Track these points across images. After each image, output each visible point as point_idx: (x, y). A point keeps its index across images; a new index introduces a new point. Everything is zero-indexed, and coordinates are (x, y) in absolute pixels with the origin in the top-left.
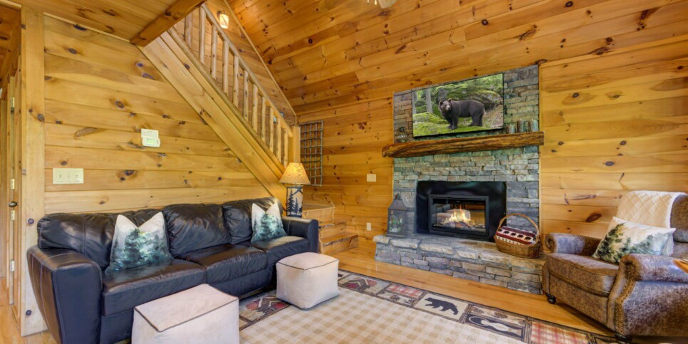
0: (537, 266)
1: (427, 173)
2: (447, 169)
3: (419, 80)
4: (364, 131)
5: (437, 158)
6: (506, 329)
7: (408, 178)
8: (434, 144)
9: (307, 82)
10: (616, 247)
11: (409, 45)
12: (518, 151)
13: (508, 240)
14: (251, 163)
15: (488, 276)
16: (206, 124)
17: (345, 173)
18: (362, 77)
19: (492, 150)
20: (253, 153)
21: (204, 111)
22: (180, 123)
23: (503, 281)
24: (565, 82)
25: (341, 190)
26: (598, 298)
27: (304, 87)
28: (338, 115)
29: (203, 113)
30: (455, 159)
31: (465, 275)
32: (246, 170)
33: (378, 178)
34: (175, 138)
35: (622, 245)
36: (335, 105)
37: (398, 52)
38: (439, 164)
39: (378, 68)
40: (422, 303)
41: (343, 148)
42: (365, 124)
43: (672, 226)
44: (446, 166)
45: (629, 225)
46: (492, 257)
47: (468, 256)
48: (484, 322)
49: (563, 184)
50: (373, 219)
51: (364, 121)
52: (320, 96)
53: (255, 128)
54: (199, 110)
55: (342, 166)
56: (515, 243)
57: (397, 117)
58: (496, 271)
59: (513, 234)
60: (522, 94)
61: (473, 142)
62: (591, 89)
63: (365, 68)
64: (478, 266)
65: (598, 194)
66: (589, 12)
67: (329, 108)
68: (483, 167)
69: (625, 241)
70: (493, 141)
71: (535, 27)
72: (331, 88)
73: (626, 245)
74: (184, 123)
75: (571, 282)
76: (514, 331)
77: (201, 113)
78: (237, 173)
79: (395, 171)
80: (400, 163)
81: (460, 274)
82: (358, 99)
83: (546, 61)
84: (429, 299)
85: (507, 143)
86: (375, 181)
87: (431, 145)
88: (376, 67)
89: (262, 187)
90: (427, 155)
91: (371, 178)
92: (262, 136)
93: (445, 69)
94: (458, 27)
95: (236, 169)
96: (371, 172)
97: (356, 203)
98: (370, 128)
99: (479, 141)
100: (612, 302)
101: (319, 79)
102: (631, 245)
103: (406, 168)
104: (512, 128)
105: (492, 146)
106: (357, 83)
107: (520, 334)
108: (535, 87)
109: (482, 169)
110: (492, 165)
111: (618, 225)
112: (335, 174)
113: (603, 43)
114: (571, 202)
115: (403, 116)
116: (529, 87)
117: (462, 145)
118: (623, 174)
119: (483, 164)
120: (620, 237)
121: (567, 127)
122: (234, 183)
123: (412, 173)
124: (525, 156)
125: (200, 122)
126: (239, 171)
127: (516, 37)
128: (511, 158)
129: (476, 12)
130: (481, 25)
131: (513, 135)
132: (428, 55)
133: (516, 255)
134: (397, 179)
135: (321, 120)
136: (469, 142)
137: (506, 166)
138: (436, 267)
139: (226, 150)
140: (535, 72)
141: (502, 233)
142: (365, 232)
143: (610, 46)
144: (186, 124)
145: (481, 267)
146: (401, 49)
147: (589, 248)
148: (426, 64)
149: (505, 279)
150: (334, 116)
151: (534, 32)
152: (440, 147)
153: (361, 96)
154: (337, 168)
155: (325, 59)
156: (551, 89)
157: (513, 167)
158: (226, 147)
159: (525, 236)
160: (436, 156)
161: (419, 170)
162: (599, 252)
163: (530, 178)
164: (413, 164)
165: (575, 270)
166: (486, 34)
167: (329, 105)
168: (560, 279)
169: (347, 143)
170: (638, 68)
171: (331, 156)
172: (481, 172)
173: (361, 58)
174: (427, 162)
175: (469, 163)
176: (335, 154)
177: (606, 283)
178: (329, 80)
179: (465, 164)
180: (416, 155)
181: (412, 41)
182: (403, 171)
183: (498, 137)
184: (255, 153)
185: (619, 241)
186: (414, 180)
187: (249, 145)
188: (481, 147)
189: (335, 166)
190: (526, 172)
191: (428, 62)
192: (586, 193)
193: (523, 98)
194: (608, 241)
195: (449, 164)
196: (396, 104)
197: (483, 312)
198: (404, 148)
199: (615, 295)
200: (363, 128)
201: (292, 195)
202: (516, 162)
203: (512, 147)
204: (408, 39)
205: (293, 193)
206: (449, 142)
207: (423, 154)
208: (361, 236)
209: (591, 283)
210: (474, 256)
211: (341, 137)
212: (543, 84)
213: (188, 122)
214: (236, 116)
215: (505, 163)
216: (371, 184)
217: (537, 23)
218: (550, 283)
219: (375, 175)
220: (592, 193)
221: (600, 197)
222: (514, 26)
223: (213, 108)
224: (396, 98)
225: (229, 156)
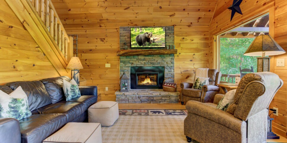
0: (177, 94)
1: (135, 63)
2: (144, 61)
3: (132, 23)
4: (103, 42)
5: (140, 57)
6: (179, 114)
7: (127, 65)
8: (141, 51)
9: (70, 12)
10: (198, 84)
11: (131, 8)
12: (168, 55)
13: (168, 87)
14: (50, 55)
15: (163, 100)
16: (25, 29)
17: (92, 63)
18: (105, 16)
19: (160, 55)
20: (51, 51)
21: (25, 21)
22: (10, 27)
23: (167, 101)
24: (181, 34)
25: (90, 72)
26: (198, 99)
27: (67, 15)
28: (87, 33)
29: (25, 22)
30: (147, 58)
31: (155, 102)
32: (48, 60)
33: (111, 66)
34: (7, 37)
35: (199, 84)
36: (86, 27)
37: (126, 9)
38: (141, 60)
39: (114, 14)
40: (150, 113)
41: (91, 50)
42: (104, 39)
43: (208, 77)
44: (143, 60)
45: (200, 78)
46: (164, 93)
47: (156, 95)
48: (173, 114)
49: (180, 67)
50: (109, 85)
51: (104, 38)
52: (77, 21)
53: (53, 36)
54: (22, 20)
55: (90, 60)
56: (170, 87)
57: (122, 38)
58: (165, 98)
59: (169, 85)
60: (169, 35)
61: (155, 51)
62: (187, 37)
63: (107, 12)
64: (159, 98)
65: (189, 70)
66: (188, 14)
67: (82, 28)
68: (157, 61)
69: (200, 82)
70: (162, 52)
71: (175, 14)
72: (85, 18)
73: (201, 83)
74: (12, 27)
75: (190, 96)
76: (181, 114)
77: (23, 22)
78: (43, 62)
79: (120, 62)
80: (124, 59)
81: (153, 102)
82: (100, 27)
83: (176, 26)
84: (151, 112)
85: (166, 53)
86: (110, 67)
87: (139, 51)
88: (113, 13)
89: (55, 71)
90: (136, 56)
91: (108, 65)
92: (55, 41)
93: (144, 21)
94: (151, 6)
95: (42, 60)
96: (108, 63)
97: (99, 78)
98: (107, 41)
99: (157, 51)
100: (201, 99)
101: (79, 13)
102: (202, 83)
103: (126, 61)
104: (168, 47)
105: (162, 53)
106: (102, 19)
107: (183, 114)
108: (173, 34)
109: (157, 62)
110: (160, 60)
111: (198, 78)
112: (86, 64)
113: (190, 24)
114: (182, 73)
115: (124, 38)
116: (171, 33)
117: (151, 52)
118: (194, 64)
119: (157, 60)
120: (199, 81)
121: (181, 49)
122: (41, 68)
123: (129, 63)
124: (170, 57)
125: (22, 28)
126: (44, 61)
127: (169, 15)
128: (166, 58)
129: (159, 3)
130: (159, 8)
131: (168, 50)
132: (138, 14)
133: (171, 92)
134: (122, 66)
135: (77, 34)
136: (154, 51)
137: (164, 61)
138: (144, 101)
139: (37, 47)
140: (173, 29)
141: (165, 84)
142: (105, 92)
143: (191, 25)
144: (13, 28)
145: (161, 98)
146: (127, 9)
147: (191, 86)
148: (136, 17)
149: (168, 100)
150: (85, 33)
151: (174, 15)
152: (143, 52)
153: (102, 25)
154: (87, 60)
155: (85, 3)
156: (177, 35)
157: (167, 61)
158: (37, 46)
159: (173, 85)
160: (139, 56)
161: (132, 62)
162: (194, 87)
163: (172, 65)
164: (129, 59)
165: (192, 92)
166: (160, 12)
167: (82, 27)
168: (186, 96)
169: (93, 48)
170: (197, 33)
171: (83, 54)
172: (157, 63)
173: (106, 7)
174: (135, 58)
175: (152, 59)
176: (85, 53)
177: (200, 94)
178: (85, 14)
179: (150, 60)
180: (131, 55)
181: (133, 6)
182: (124, 62)
183: (164, 50)
184: (52, 50)
185: (199, 83)
186: (129, 66)
187: (49, 46)
188: (158, 54)
189: (86, 60)
190: (170, 63)
191: (137, 16)
192: (186, 70)
193: (169, 37)
194: (196, 83)
195: (144, 60)
196: (121, 32)
197: (169, 111)
198: (128, 52)
199: (202, 97)
200: (103, 41)
201: (75, 74)
202: (167, 59)
203: (167, 54)
204: (132, 5)
205: (75, 73)
206: (147, 51)
207: (134, 55)
208: (102, 94)
209: (196, 95)
210: (158, 94)
211: (89, 44)
212: (175, 33)
213: (14, 27)
214: (43, 27)
215: (164, 60)
216: (108, 68)
217: (175, 13)
218: (183, 98)
219: (110, 64)
220: (187, 70)
221: (190, 71)
222: (169, 11)
223: (29, 20)
224: (121, 29)
225: (39, 51)
